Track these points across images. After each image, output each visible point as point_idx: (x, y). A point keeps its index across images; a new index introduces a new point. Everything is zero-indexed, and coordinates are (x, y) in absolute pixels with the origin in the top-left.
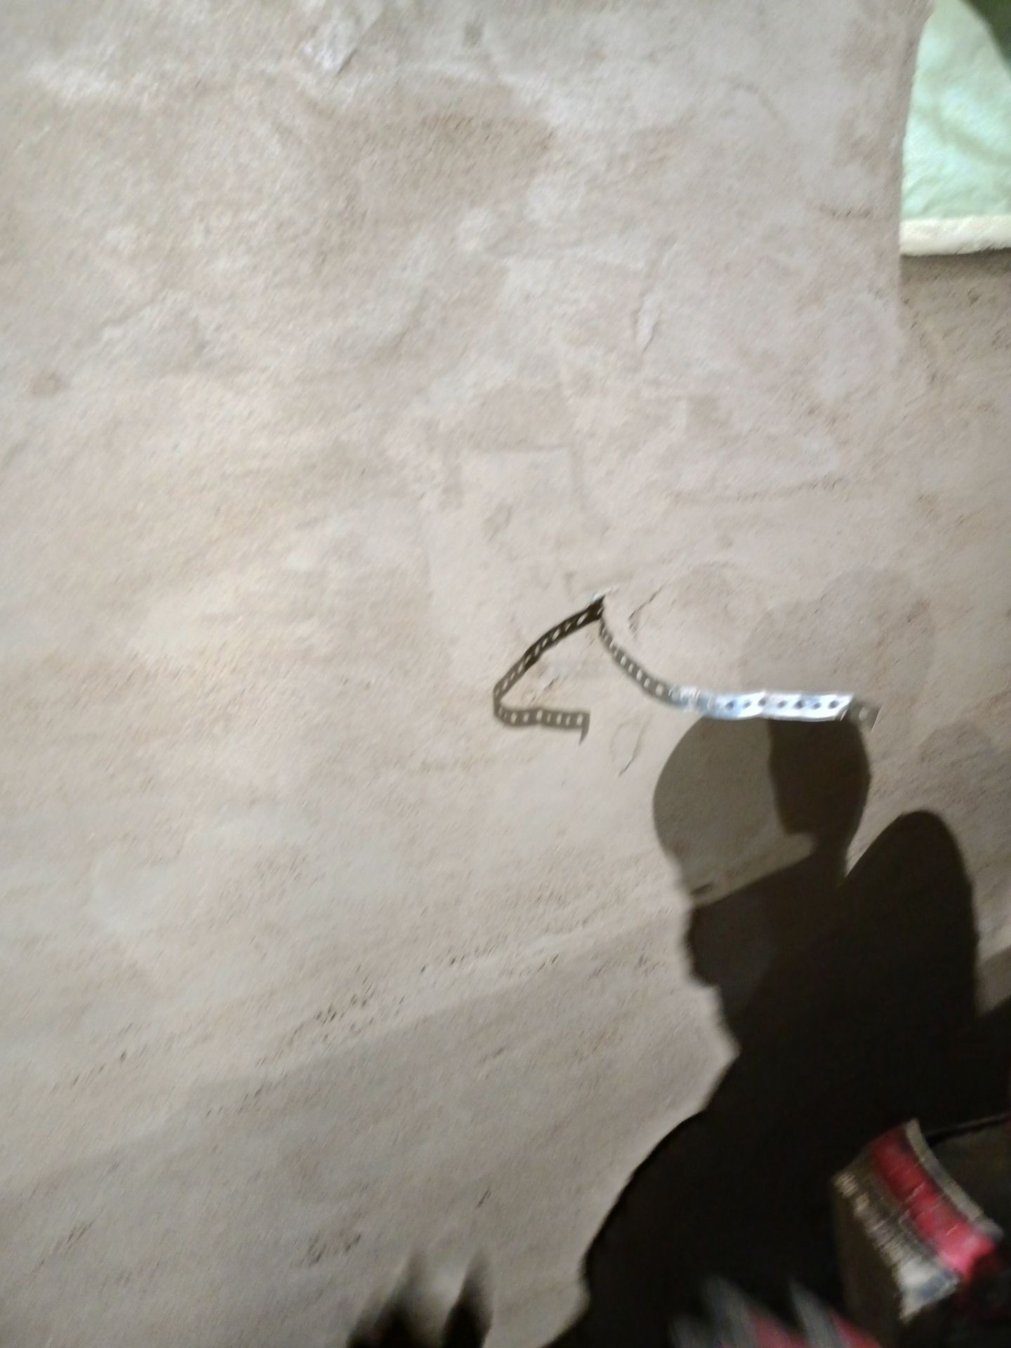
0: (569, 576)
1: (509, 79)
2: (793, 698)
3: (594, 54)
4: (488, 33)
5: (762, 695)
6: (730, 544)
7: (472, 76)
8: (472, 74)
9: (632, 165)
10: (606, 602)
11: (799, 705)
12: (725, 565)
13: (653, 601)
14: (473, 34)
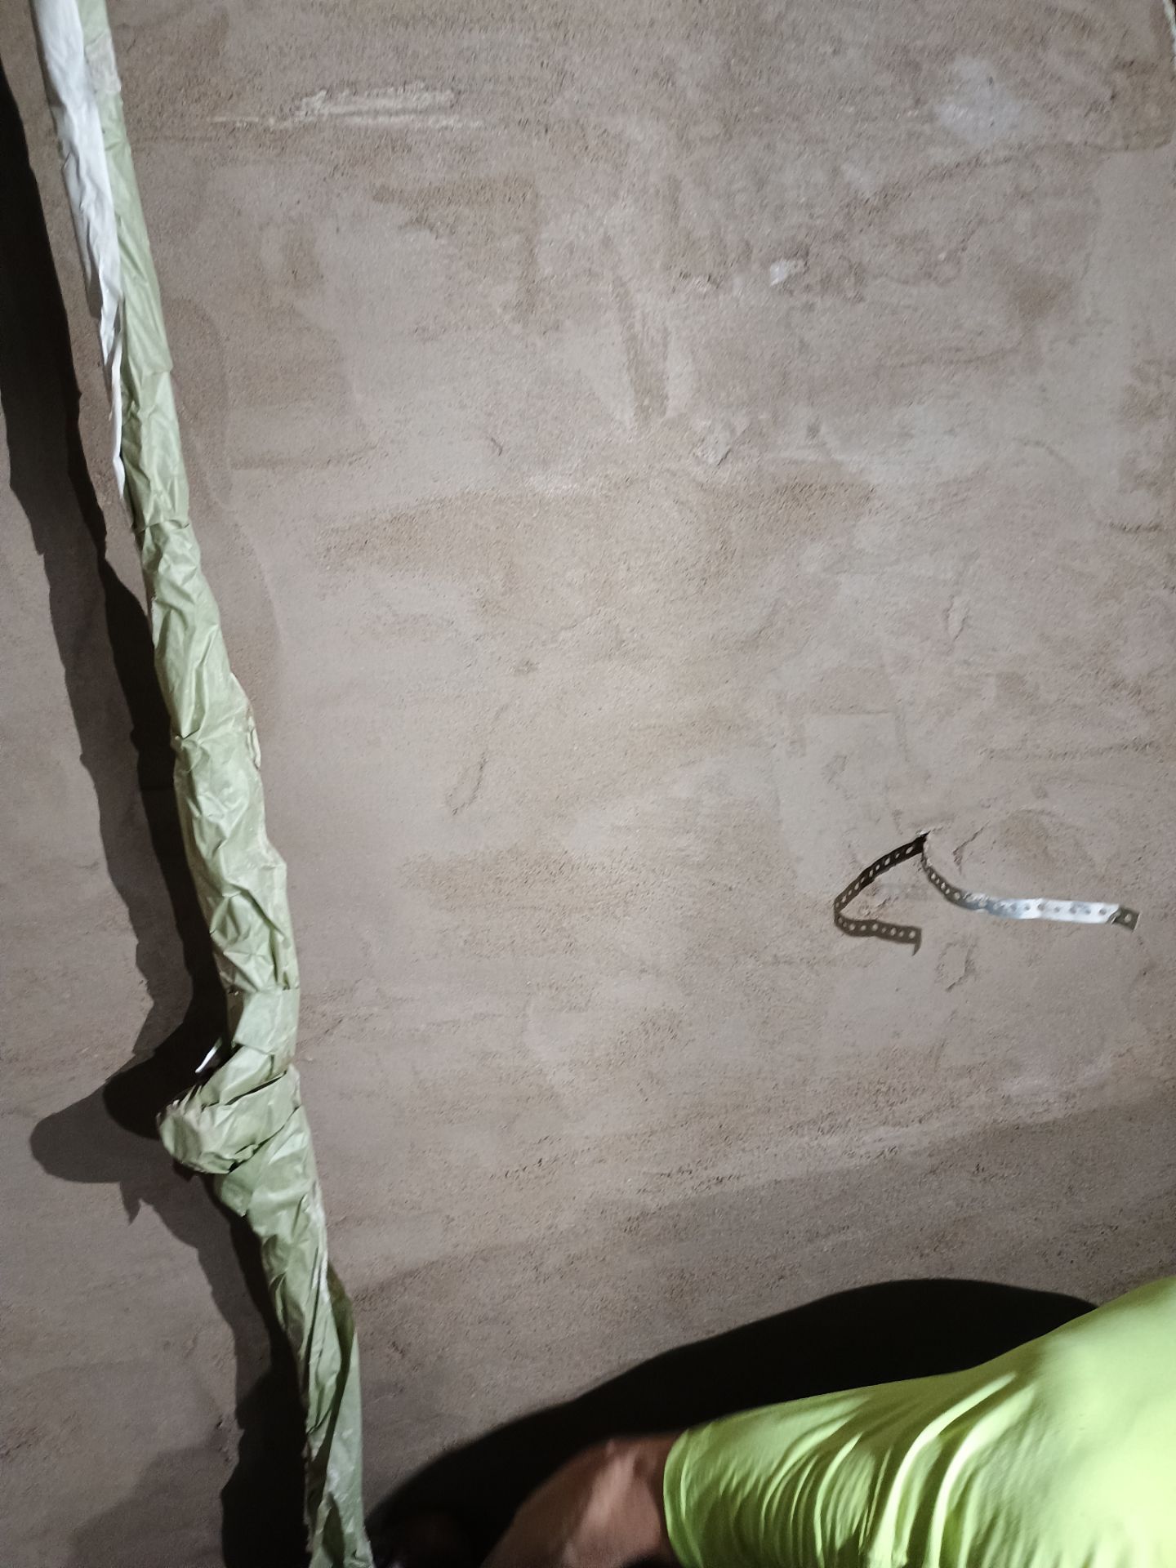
0: (897, 814)
1: (838, 457)
2: (1067, 905)
3: (905, 434)
4: (823, 429)
5: (1040, 901)
6: (1045, 795)
7: (812, 458)
8: (812, 456)
9: (937, 507)
10: (929, 837)
11: (1073, 911)
12: (1042, 812)
13: (975, 840)
14: (813, 431)
